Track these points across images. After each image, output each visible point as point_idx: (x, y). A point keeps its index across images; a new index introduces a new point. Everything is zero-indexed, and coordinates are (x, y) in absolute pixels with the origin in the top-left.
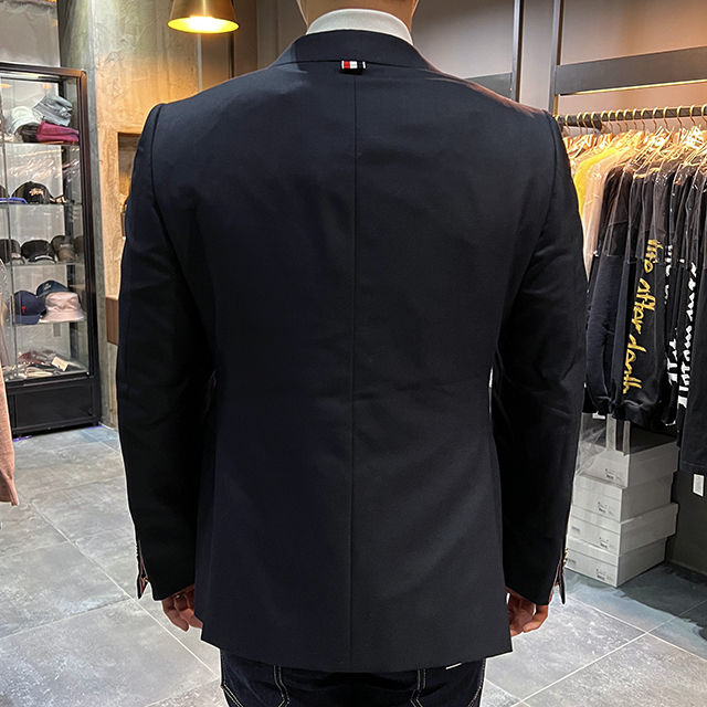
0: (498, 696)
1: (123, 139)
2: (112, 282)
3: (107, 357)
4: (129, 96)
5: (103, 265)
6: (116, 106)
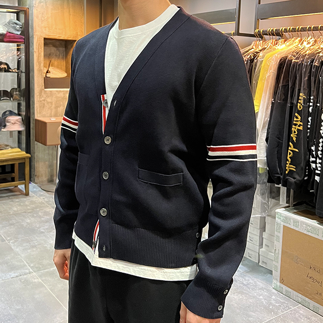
1: (46, 41)
2: (38, 111)
3: (35, 148)
4: (50, 20)
5: (34, 103)
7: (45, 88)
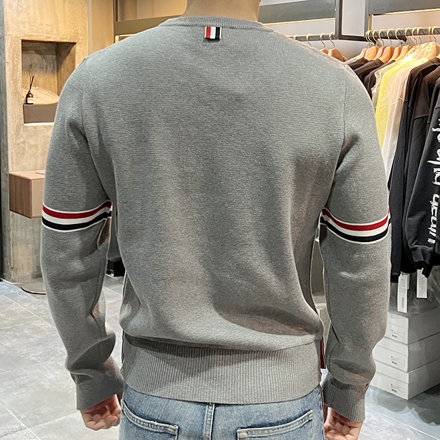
4: (31, 11)
5: (7, 147)
6: (20, 19)
7: (25, 123)
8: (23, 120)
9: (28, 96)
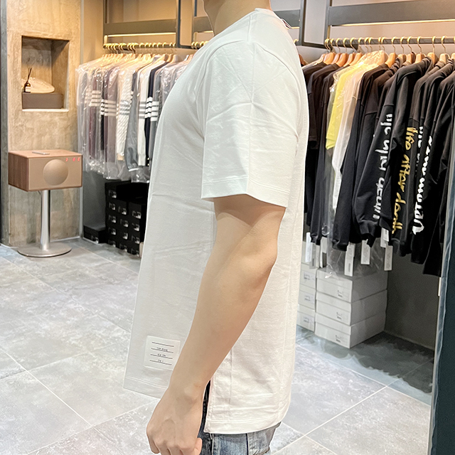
0: (288, 432)
1: (25, 40)
2: (13, 142)
3: (7, 196)
5: (7, 129)
6: (21, 17)
7: (23, 108)
8: (21, 106)
9: (26, 85)
